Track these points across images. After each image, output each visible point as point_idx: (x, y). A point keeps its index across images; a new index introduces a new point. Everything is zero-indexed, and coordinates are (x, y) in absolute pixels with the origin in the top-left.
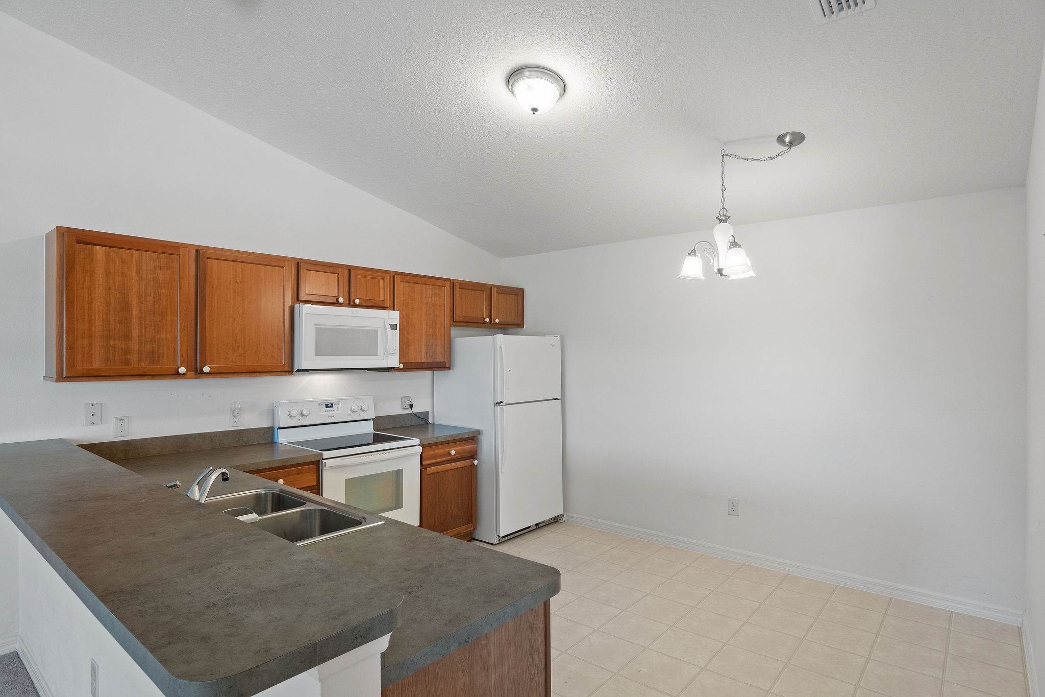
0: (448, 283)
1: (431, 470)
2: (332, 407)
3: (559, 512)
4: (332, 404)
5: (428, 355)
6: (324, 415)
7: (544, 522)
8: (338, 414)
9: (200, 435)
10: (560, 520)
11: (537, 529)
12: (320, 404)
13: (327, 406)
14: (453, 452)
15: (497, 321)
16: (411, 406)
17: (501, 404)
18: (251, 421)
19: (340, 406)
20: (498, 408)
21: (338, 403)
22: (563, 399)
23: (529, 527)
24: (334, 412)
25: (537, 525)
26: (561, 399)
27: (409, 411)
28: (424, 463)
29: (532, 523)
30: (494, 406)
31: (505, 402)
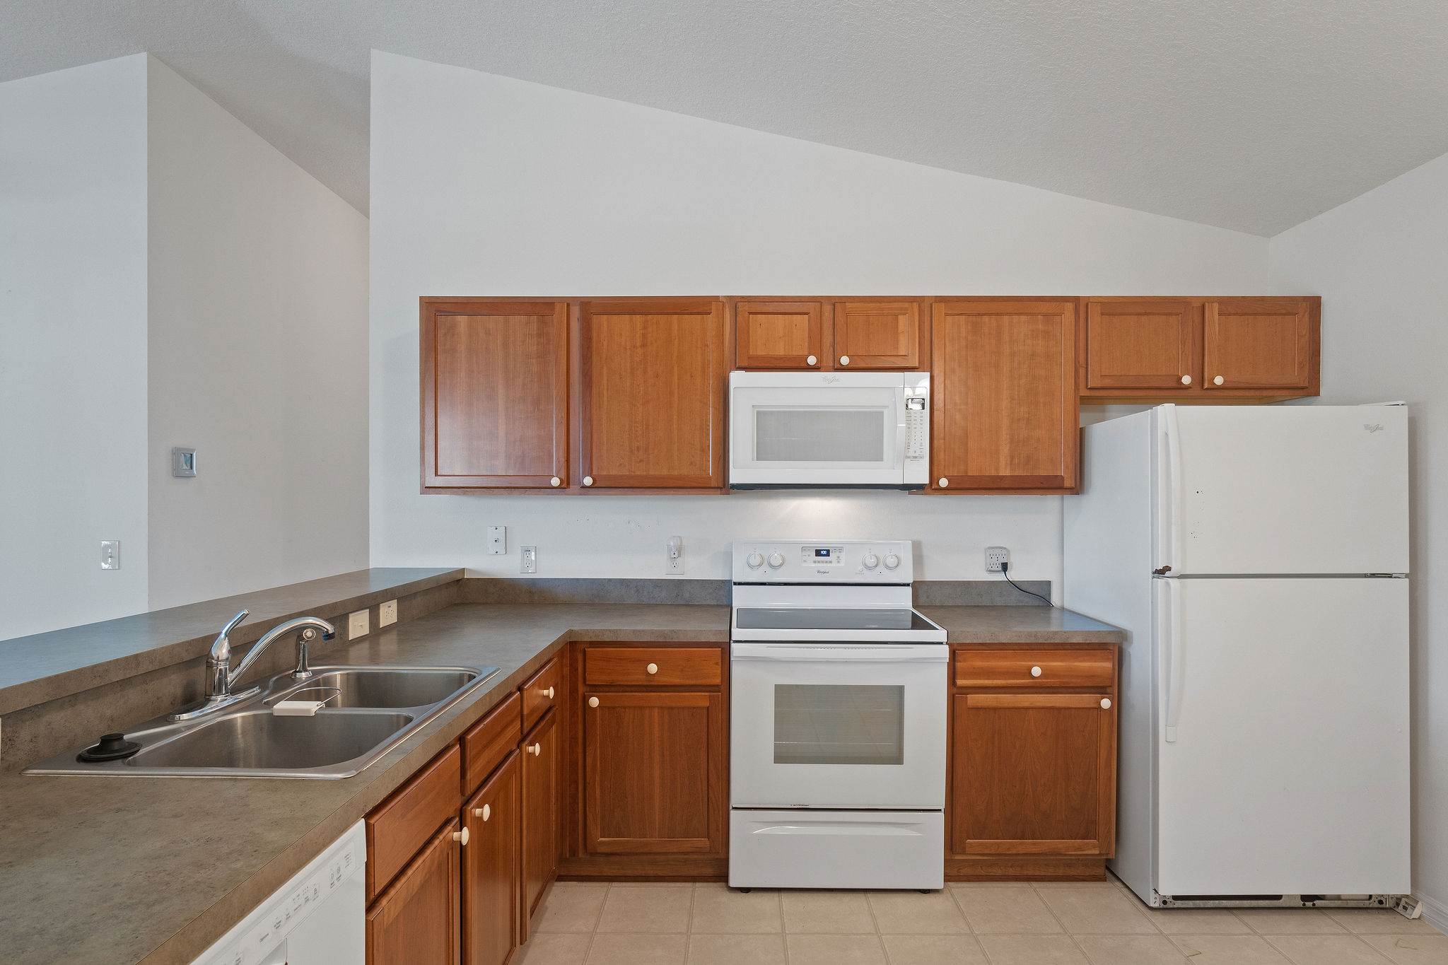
0: (1070, 306)
1: (974, 699)
2: (828, 554)
3: (1399, 885)
4: (828, 551)
5: (1016, 461)
6: (811, 569)
7: (1338, 898)
8: (834, 569)
9: (622, 581)
10: (1405, 908)
11: (1304, 908)
12: (803, 549)
13: (818, 553)
14: (1036, 671)
15: (1219, 380)
16: (1005, 567)
17: (1168, 574)
18: (696, 568)
19: (843, 556)
20: (1160, 582)
21: (840, 550)
22: (1415, 577)
23: (1279, 897)
24: (829, 565)
25: (1305, 898)
26: (1407, 576)
27: (1000, 577)
28: (960, 682)
29: (1292, 888)
30: (1153, 577)
31: (1176, 568)
